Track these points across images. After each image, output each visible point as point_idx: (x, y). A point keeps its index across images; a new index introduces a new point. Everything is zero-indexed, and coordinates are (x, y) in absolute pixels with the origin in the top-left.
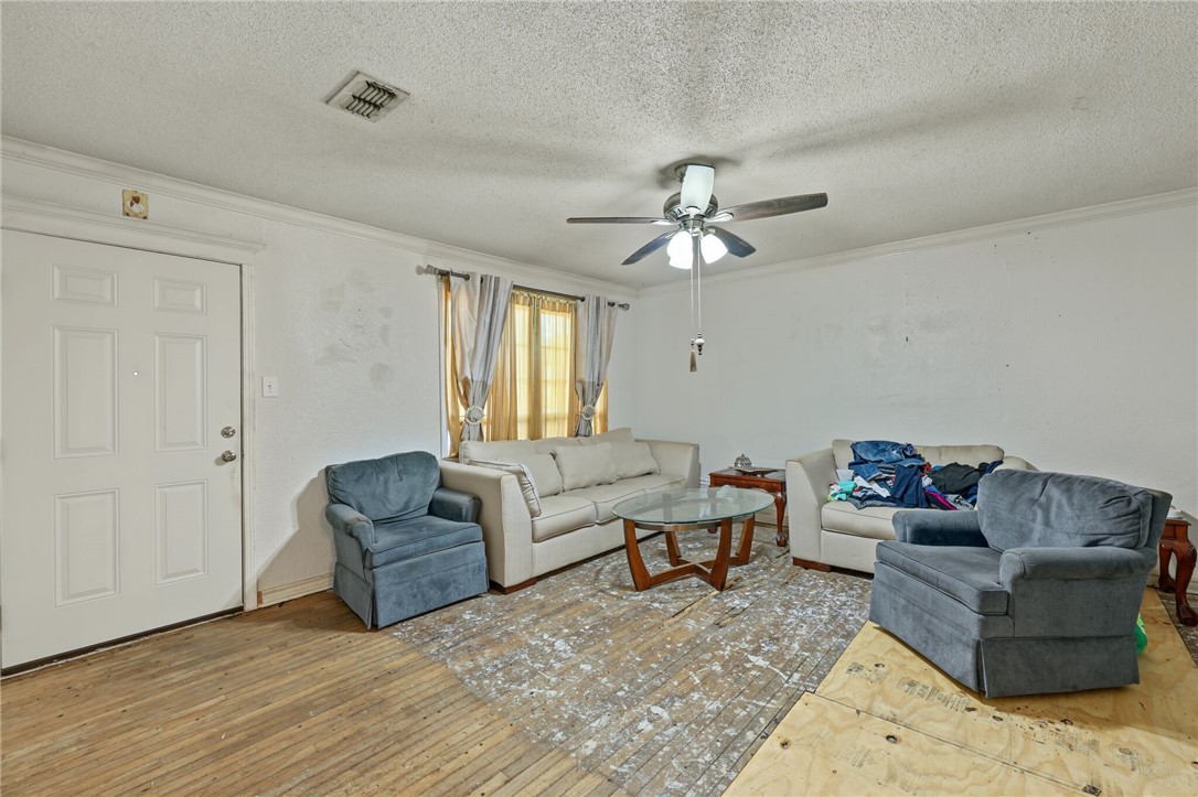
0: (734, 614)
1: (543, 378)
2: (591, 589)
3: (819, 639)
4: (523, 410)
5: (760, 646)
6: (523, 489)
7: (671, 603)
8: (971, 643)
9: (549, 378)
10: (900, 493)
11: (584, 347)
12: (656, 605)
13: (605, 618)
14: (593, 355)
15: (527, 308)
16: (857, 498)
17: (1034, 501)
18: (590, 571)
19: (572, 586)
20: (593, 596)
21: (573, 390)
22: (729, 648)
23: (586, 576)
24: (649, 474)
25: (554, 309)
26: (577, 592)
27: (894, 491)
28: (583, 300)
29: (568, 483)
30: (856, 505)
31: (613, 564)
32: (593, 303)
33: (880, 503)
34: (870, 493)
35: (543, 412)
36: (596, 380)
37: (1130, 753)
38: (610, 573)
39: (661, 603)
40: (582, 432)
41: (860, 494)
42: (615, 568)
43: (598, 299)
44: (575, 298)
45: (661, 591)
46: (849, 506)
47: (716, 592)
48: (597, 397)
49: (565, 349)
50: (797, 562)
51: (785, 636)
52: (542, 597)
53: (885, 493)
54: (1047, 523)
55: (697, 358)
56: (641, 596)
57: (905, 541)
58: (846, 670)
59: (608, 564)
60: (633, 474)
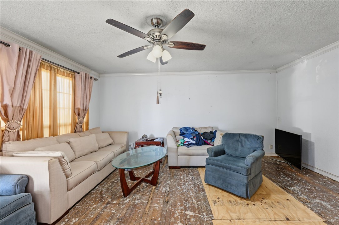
0: (167, 194)
1: (58, 106)
2: (103, 204)
3: (198, 195)
4: (46, 122)
5: (185, 206)
6: (61, 165)
7: (141, 198)
8: (245, 185)
9: (61, 106)
10: (198, 142)
11: (79, 94)
12: (137, 202)
13: (118, 219)
14: (84, 97)
15: (49, 71)
16: (186, 144)
17: (238, 141)
18: (96, 194)
19: (91, 206)
20: (106, 208)
21: (74, 112)
22: (176, 212)
23: (96, 197)
24: (110, 144)
25: (63, 75)
26: (95, 208)
27: (196, 141)
28: (79, 73)
29: (78, 154)
30: (187, 147)
31: (105, 187)
32: (83, 76)
33: (193, 145)
34: (190, 143)
35: (58, 122)
36: (85, 108)
37: (279, 203)
38: (107, 192)
39: (138, 200)
40: (78, 130)
41: (187, 143)
42: (108, 189)
43: (86, 74)
44: (74, 72)
45: (134, 193)
46: (185, 147)
47: (154, 187)
48: (85, 115)
49: (69, 94)
50: (170, 167)
51: (188, 198)
52: (77, 220)
53: (194, 142)
54: (242, 146)
55: (159, 98)
56: (127, 200)
57: (212, 157)
58: (214, 205)
59: (103, 187)
60: (105, 145)
